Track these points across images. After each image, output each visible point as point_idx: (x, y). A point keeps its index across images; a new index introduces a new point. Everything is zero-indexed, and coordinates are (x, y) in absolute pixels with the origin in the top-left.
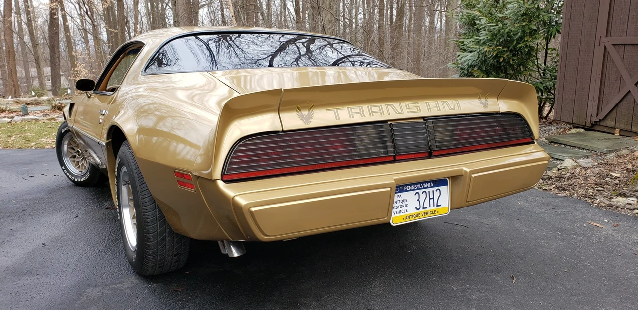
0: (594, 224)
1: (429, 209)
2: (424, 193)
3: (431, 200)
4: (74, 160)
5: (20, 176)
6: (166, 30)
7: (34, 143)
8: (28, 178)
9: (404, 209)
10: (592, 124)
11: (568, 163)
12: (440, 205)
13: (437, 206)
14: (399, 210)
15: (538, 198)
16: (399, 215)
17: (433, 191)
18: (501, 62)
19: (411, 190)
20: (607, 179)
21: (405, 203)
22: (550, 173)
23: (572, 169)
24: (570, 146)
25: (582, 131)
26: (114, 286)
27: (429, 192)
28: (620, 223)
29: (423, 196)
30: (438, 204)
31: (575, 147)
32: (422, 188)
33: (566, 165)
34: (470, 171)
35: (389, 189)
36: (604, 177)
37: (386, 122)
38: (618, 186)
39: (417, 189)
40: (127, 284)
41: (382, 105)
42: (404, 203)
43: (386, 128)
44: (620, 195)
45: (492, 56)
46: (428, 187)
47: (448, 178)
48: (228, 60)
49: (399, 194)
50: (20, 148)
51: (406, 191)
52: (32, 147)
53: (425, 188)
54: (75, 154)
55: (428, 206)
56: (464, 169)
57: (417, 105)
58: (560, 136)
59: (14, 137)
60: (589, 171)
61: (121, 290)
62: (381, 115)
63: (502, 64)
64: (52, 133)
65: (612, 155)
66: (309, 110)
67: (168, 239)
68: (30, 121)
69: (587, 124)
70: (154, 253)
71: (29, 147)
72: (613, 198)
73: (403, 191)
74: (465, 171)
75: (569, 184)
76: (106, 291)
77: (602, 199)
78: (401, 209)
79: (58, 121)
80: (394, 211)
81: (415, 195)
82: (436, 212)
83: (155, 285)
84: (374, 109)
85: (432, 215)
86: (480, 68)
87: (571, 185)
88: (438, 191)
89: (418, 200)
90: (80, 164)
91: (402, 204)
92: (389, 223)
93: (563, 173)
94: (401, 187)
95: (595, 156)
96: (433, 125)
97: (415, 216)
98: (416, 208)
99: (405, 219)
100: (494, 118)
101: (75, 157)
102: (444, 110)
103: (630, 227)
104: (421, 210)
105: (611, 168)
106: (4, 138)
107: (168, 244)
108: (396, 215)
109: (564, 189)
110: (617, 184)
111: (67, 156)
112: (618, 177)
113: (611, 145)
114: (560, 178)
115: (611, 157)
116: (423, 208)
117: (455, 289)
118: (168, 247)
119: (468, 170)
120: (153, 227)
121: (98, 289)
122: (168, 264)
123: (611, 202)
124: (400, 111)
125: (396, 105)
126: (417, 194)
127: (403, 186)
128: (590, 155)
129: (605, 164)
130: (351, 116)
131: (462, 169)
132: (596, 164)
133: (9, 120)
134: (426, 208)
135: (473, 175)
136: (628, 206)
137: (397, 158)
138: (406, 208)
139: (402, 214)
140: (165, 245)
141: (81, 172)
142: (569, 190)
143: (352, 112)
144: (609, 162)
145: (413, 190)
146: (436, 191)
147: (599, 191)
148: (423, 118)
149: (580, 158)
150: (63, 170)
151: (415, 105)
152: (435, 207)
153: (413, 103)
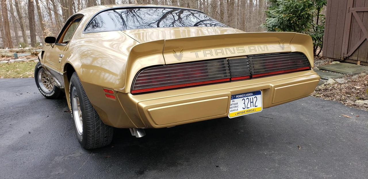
0: (345, 116)
1: (250, 108)
2: (248, 99)
4: (45, 84)
5: (14, 94)
6: (96, 7)
7: (22, 75)
8: (19, 95)
10: (344, 59)
11: (331, 81)
12: (257, 106)
13: (255, 106)
14: (233, 109)
15: (313, 101)
16: (233, 112)
17: (253, 98)
18: (292, 23)
20: (353, 90)
22: (320, 87)
23: (333, 85)
24: (332, 71)
25: (338, 62)
26: (70, 155)
27: (250, 98)
28: (360, 115)
29: (247, 101)
30: (256, 105)
31: (335, 72)
32: (246, 97)
33: (329, 82)
34: (274, 86)
35: (227, 97)
36: (351, 89)
37: (225, 58)
38: (359, 94)
39: (244, 97)
40: (78, 154)
41: (223, 48)
42: (236, 105)
43: (226, 62)
44: (360, 99)
45: (286, 20)
46: (250, 96)
47: (262, 90)
48: (133, 24)
49: (233, 100)
50: (14, 78)
51: (237, 98)
52: (21, 77)
53: (248, 96)
54: (46, 81)
55: (250, 107)
56: (271, 85)
57: (243, 48)
58: (326, 66)
59: (10, 71)
60: (342, 86)
61: (74, 157)
62: (223, 54)
63: (292, 24)
64: (32, 68)
65: (355, 76)
66: (181, 52)
67: (101, 128)
68: (19, 62)
69: (341, 59)
70: (93, 136)
71: (19, 77)
72: (356, 101)
73: (235, 98)
74: (271, 86)
75: (331, 93)
76: (66, 158)
77: (350, 101)
78: (235, 109)
79: (35, 62)
80: (230, 110)
81: (242, 100)
82: (255, 110)
83: (94, 155)
84: (218, 51)
85: (252, 112)
86: (279, 27)
87: (332, 94)
88: (256, 98)
89: (244, 103)
90: (49, 86)
91: (235, 106)
92: (228, 117)
93: (328, 87)
94: (234, 96)
95: (346, 77)
96: (253, 60)
97: (242, 112)
98: (243, 108)
99: (236, 114)
100: (288, 55)
101: (46, 82)
102: (259, 51)
103: (366, 117)
105: (355, 83)
106: (5, 72)
107: (100, 131)
108: (231, 112)
109: (328, 96)
110: (358, 93)
111: (41, 82)
112: (359, 89)
113: (355, 71)
114: (326, 90)
115: (355, 77)
116: (247, 108)
117: (266, 154)
118: (101, 133)
120: (92, 121)
121: (61, 157)
122: (101, 142)
123: (355, 103)
124: (233, 52)
125: (231, 48)
126: (244, 100)
127: (236, 95)
128: (343, 77)
129: (352, 81)
130: (205, 55)
131: (269, 85)
132: (347, 81)
133: (7, 62)
134: (249, 108)
135: (276, 89)
136: (365, 105)
137: (232, 79)
138: (237, 108)
139: (235, 112)
140: (99, 131)
141: (50, 91)
142: (331, 97)
143: (205, 53)
144: (354, 80)
145: (241, 97)
146: (255, 98)
147: (348, 97)
148: (247, 56)
149: (337, 78)
150: (39, 90)
151: (242, 49)
152: (254, 107)
153: (241, 47)
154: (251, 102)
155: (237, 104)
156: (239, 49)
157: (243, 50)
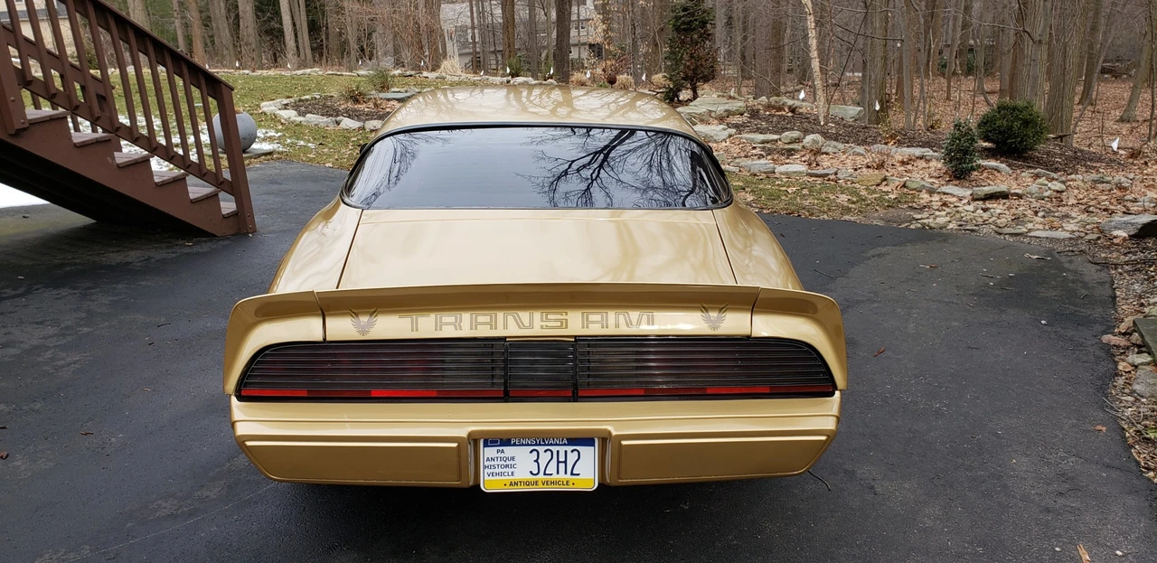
1: (555, 477)
2: (549, 453)
3: (560, 464)
9: (510, 470)
12: (578, 475)
13: (572, 474)
14: (497, 470)
16: (498, 478)
17: (566, 452)
19: (523, 445)
21: (512, 462)
27: (558, 452)
29: (545, 457)
30: (574, 472)
32: (545, 445)
34: (618, 435)
35: (455, 445)
39: (536, 445)
41: (498, 313)
42: (508, 462)
43: (498, 348)
46: (556, 445)
47: (596, 437)
49: (501, 448)
51: (515, 445)
53: (551, 445)
55: (555, 472)
56: (609, 428)
57: (564, 317)
62: (491, 328)
73: (508, 444)
74: (610, 433)
78: (503, 470)
80: (486, 470)
81: (531, 452)
82: (571, 484)
84: (480, 319)
85: (562, 486)
88: (576, 453)
89: (536, 461)
91: (505, 464)
92: (478, 487)
94: (504, 439)
96: (591, 349)
97: (528, 483)
98: (531, 472)
99: (508, 484)
104: (541, 476)
108: (491, 478)
116: (545, 474)
119: (614, 433)
124: (527, 324)
125: (524, 316)
126: (535, 453)
127: (508, 438)
131: (606, 430)
134: (551, 474)
135: (624, 443)
137: (511, 394)
138: (513, 470)
139: (503, 478)
145: (528, 445)
146: (572, 451)
148: (575, 337)
151: (559, 317)
152: (569, 476)
153: (554, 313)
154: (558, 462)
155: (513, 459)
156: (550, 317)
157: (561, 320)
